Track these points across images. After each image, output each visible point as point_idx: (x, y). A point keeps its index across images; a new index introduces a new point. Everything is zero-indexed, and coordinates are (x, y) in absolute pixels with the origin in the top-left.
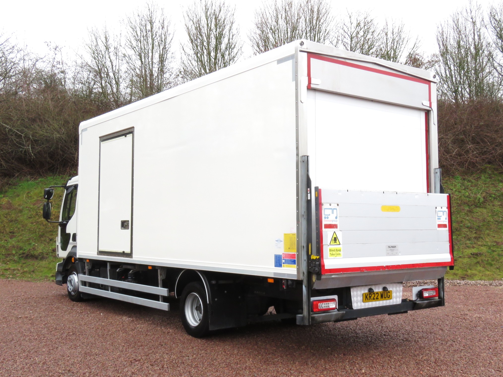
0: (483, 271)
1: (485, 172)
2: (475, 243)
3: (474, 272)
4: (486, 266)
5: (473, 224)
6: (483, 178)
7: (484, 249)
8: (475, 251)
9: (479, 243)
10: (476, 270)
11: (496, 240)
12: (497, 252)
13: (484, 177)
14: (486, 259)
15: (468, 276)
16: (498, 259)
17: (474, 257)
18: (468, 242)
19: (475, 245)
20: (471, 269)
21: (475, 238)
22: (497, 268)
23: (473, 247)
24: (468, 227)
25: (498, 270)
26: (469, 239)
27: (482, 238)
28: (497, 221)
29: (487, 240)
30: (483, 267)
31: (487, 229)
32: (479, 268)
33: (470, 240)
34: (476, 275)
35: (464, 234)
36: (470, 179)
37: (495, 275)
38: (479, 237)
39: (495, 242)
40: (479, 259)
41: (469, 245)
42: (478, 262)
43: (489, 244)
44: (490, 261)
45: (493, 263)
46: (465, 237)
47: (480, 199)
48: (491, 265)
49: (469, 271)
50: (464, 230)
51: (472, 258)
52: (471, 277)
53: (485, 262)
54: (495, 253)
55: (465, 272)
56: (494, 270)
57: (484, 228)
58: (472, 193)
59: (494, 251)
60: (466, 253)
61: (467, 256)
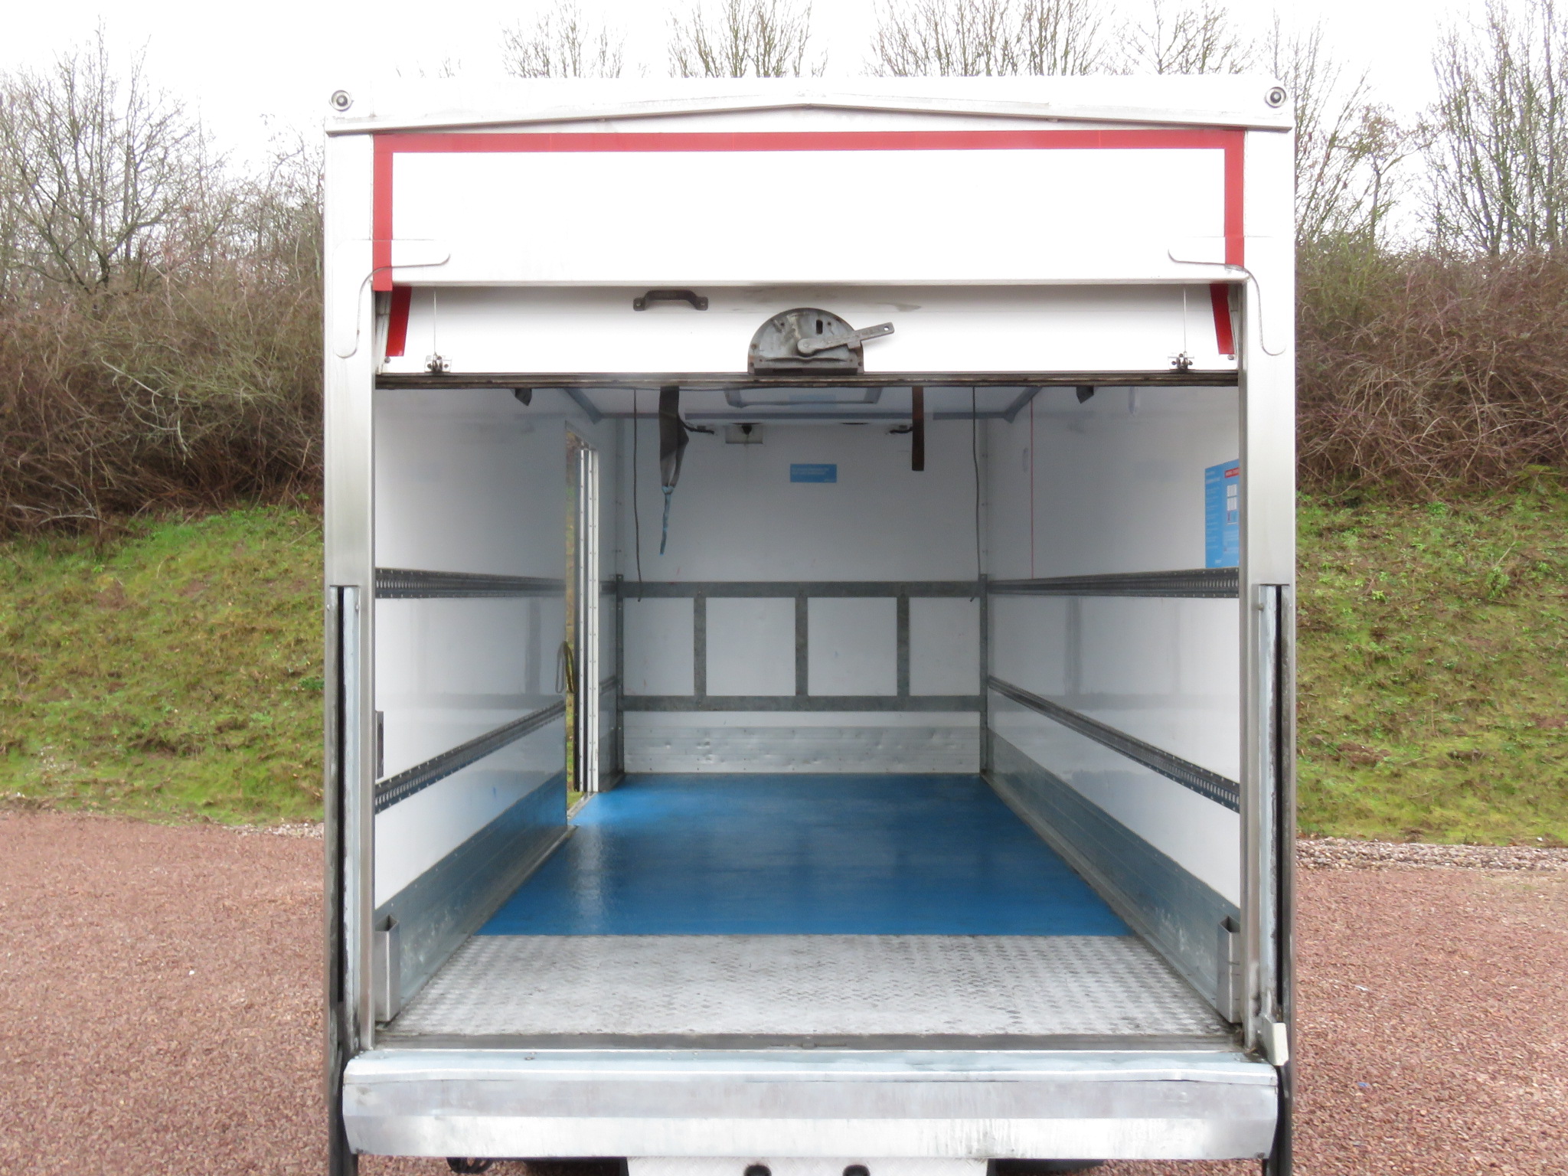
0: (1482, 813)
1: (1528, 490)
2: (1466, 721)
3: (1450, 813)
4: (1493, 794)
5: (1469, 658)
6: (1518, 507)
7: (1493, 741)
8: (1462, 745)
9: (1480, 720)
10: (1458, 807)
11: (1537, 711)
12: (1536, 750)
13: (1523, 504)
14: (1497, 772)
15: (1429, 826)
16: (1535, 771)
17: (1457, 766)
18: (1446, 716)
19: (1465, 728)
20: (1442, 806)
21: (1470, 703)
22: (1529, 802)
23: (1461, 734)
24: (1449, 669)
25: (1531, 809)
27: (1490, 703)
28: (1546, 650)
29: (1507, 710)
30: (1484, 799)
31: (1511, 675)
32: (1470, 801)
33: (1451, 710)
34: (1456, 823)
35: (1436, 690)
36: (1477, 511)
37: (1520, 826)
38: (1482, 701)
39: (1533, 716)
40: (1473, 772)
41: (1449, 725)
42: (1469, 783)
43: (1512, 722)
44: (1507, 780)
45: (1516, 785)
46: (1436, 701)
47: (1497, 577)
48: (1510, 792)
49: (1438, 812)
50: (1435, 677)
51: (1452, 769)
53: (1492, 783)
54: (1526, 755)
55: (1422, 815)
56: (1517, 809)
57: (1504, 672)
58: (1477, 557)
59: (1523, 747)
60: (1434, 753)
61: (1434, 763)
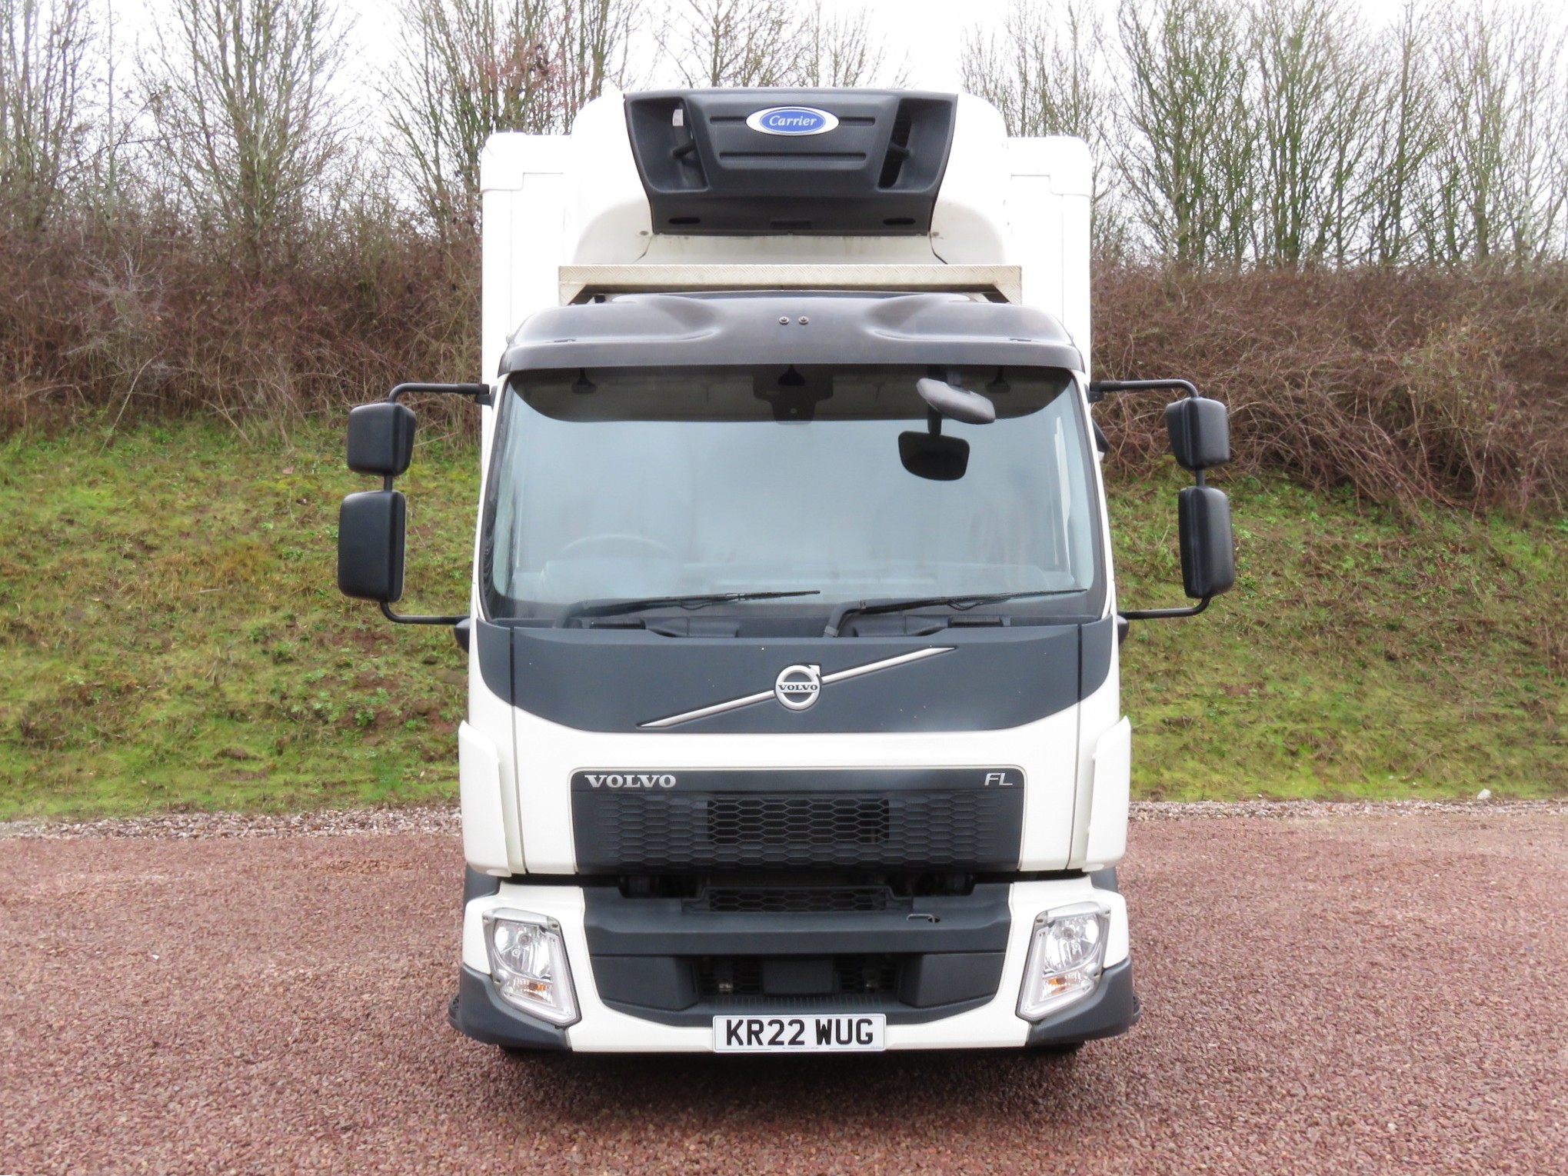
26: (1151, 677)
52: (1174, 790)
